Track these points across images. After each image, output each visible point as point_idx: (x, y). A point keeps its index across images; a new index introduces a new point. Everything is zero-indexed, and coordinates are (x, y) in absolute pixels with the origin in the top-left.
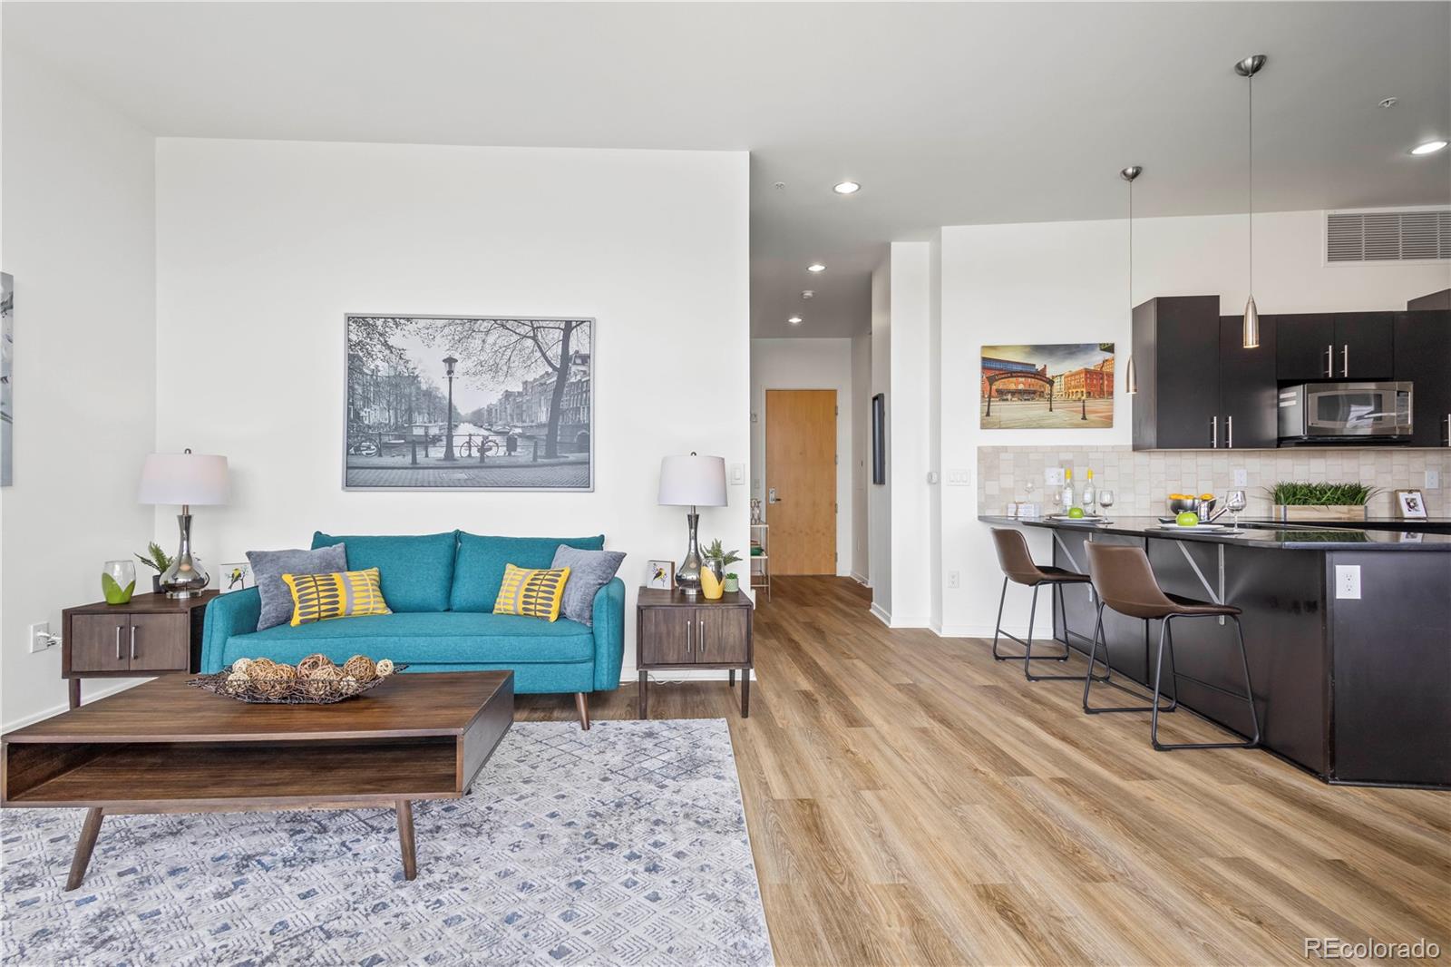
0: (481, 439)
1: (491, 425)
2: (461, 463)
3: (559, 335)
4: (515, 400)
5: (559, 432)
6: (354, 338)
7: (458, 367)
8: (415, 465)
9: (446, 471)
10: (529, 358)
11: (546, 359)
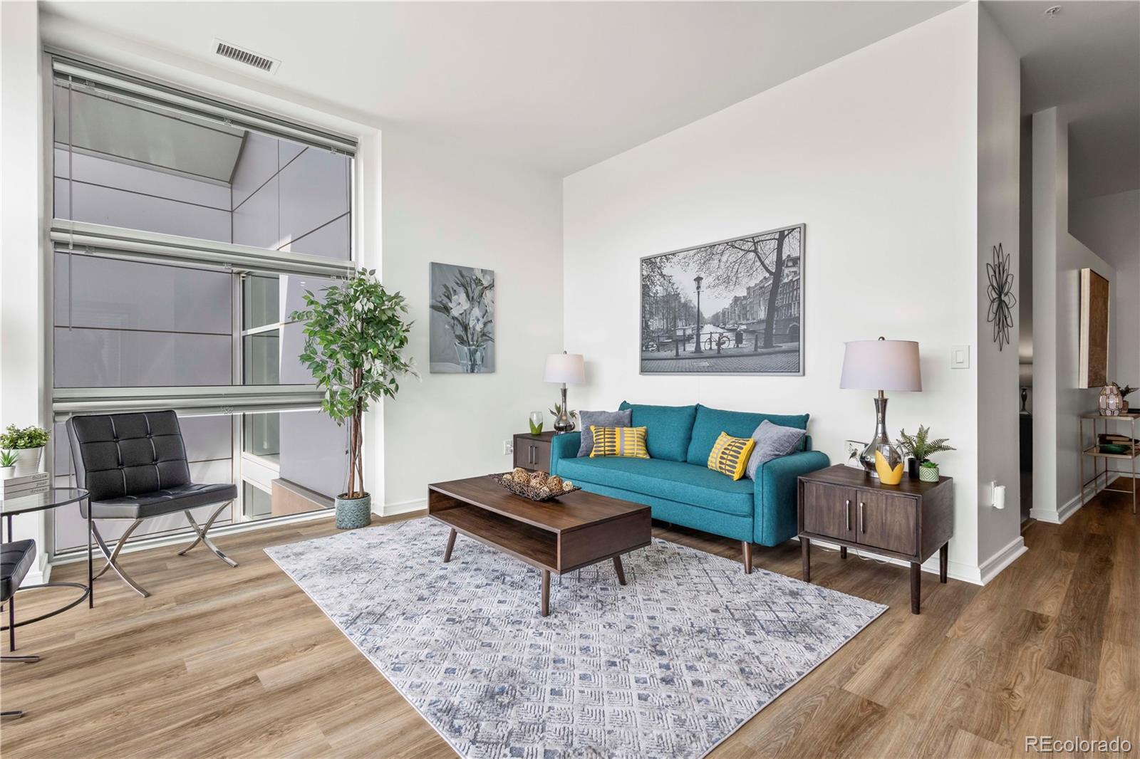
0: (718, 335)
1: (725, 324)
2: (706, 354)
3: (774, 244)
4: (741, 303)
5: (774, 326)
6: (645, 273)
7: (704, 283)
8: (677, 357)
9: (695, 360)
10: (751, 268)
11: (764, 266)
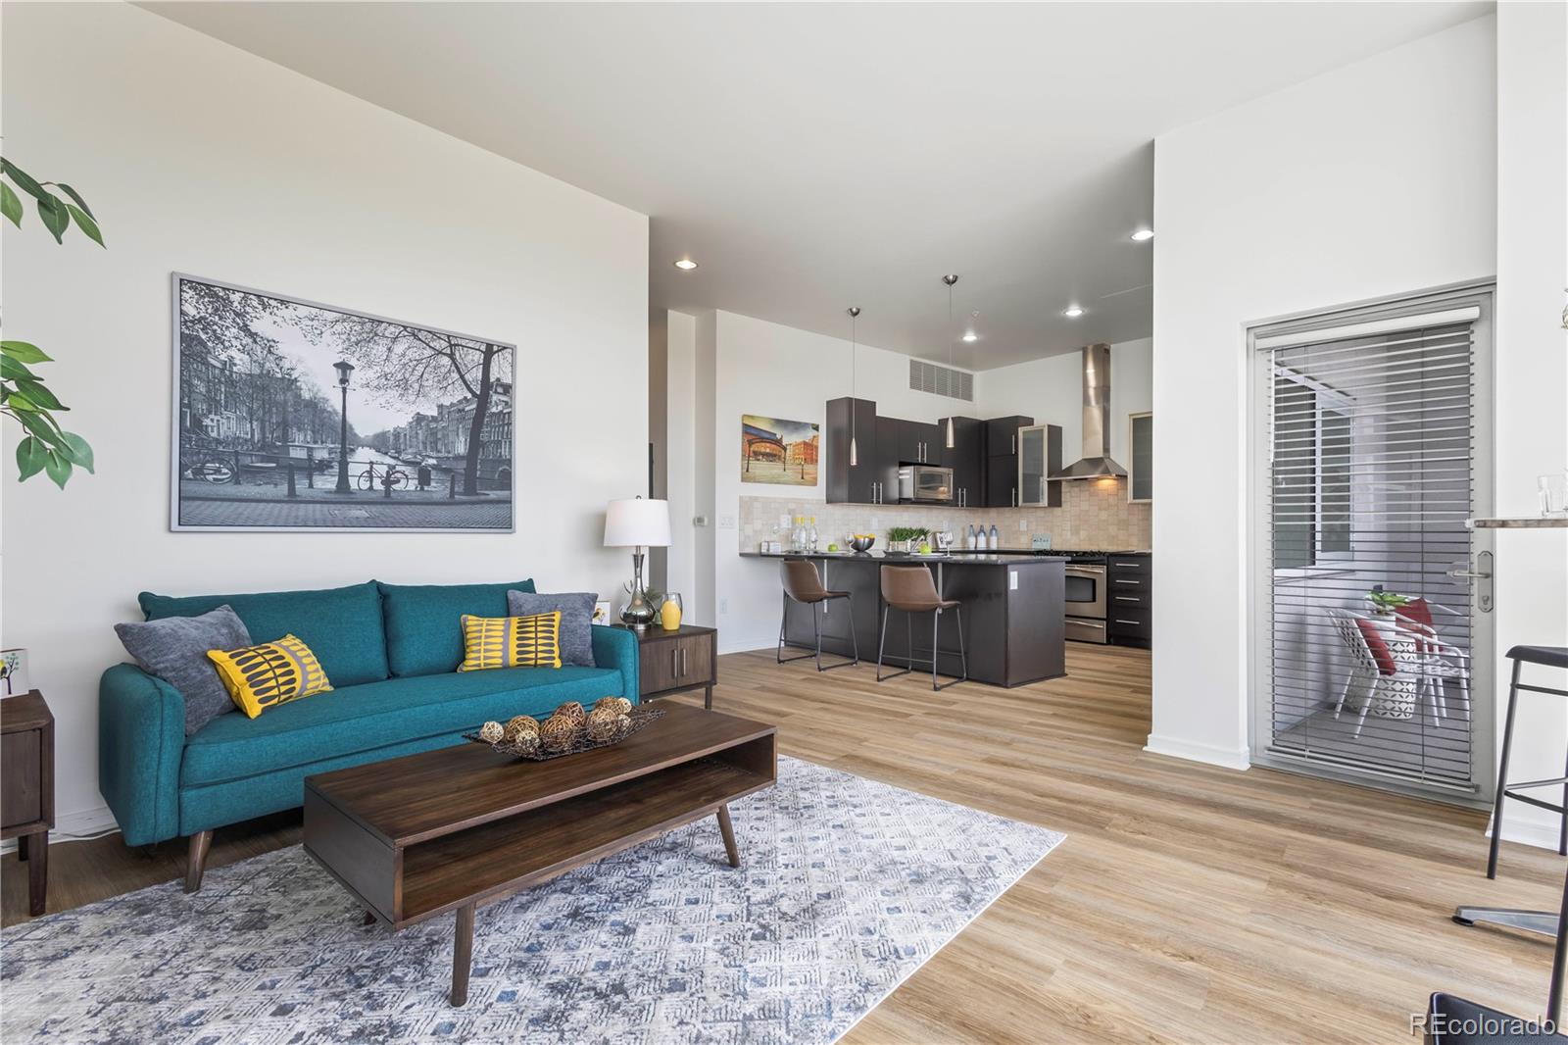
0: (386, 468)
1: (399, 452)
2: (359, 497)
3: (479, 357)
4: (428, 425)
5: (479, 467)
6: (191, 311)
7: (355, 377)
8: (292, 497)
9: (339, 506)
10: (445, 379)
11: (465, 382)
